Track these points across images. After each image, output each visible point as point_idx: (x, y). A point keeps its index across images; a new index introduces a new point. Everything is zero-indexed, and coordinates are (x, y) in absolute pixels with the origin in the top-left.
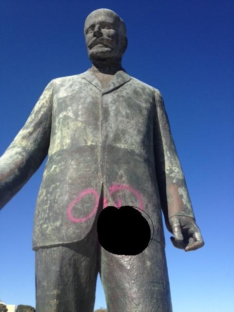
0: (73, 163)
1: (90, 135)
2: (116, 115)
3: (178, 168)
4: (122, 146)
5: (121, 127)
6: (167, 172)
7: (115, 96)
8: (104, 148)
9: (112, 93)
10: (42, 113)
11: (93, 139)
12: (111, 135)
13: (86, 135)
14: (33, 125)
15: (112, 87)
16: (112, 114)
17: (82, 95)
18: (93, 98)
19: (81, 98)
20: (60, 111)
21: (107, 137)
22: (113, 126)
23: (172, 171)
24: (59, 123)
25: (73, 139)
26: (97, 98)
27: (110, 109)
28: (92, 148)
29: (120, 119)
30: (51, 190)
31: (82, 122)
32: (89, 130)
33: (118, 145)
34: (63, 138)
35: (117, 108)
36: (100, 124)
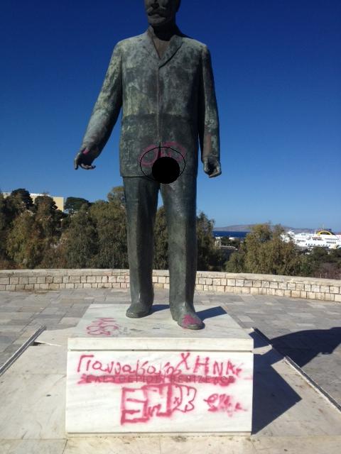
0: (141, 126)
1: (151, 105)
2: (169, 87)
3: (214, 119)
4: (173, 113)
5: (172, 97)
6: (206, 124)
7: (168, 67)
8: (160, 116)
9: (166, 66)
10: (115, 78)
11: (153, 109)
12: (165, 106)
13: (149, 105)
14: (110, 89)
15: (166, 60)
16: (166, 86)
17: (144, 68)
18: (152, 71)
19: (143, 71)
20: (129, 81)
21: (162, 107)
22: (167, 97)
23: (209, 123)
24: (129, 90)
25: (140, 108)
26: (155, 71)
27: (165, 82)
28: (153, 116)
29: (172, 90)
30: (129, 143)
31: (146, 94)
32: (150, 102)
33: (170, 113)
34: (133, 105)
35: (170, 80)
36: (157, 96)
